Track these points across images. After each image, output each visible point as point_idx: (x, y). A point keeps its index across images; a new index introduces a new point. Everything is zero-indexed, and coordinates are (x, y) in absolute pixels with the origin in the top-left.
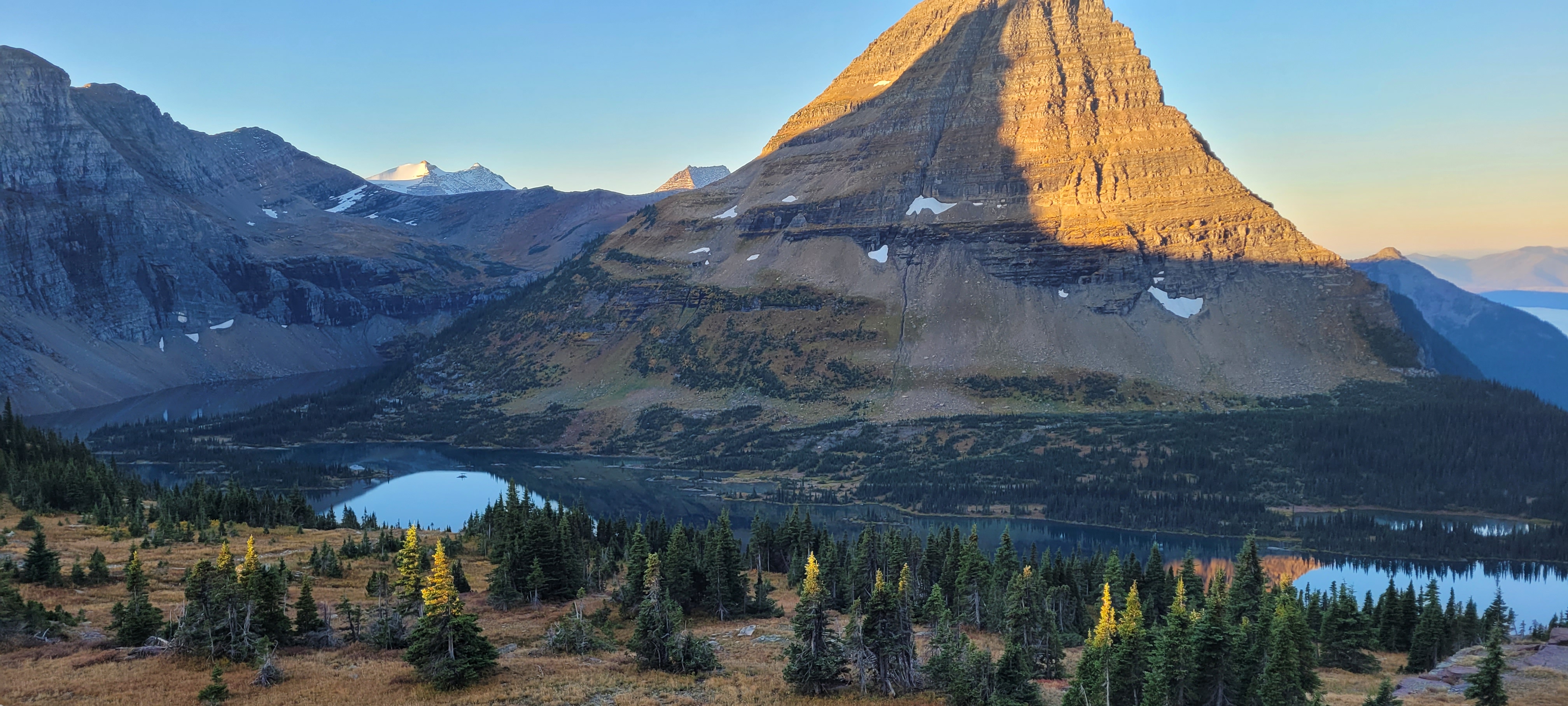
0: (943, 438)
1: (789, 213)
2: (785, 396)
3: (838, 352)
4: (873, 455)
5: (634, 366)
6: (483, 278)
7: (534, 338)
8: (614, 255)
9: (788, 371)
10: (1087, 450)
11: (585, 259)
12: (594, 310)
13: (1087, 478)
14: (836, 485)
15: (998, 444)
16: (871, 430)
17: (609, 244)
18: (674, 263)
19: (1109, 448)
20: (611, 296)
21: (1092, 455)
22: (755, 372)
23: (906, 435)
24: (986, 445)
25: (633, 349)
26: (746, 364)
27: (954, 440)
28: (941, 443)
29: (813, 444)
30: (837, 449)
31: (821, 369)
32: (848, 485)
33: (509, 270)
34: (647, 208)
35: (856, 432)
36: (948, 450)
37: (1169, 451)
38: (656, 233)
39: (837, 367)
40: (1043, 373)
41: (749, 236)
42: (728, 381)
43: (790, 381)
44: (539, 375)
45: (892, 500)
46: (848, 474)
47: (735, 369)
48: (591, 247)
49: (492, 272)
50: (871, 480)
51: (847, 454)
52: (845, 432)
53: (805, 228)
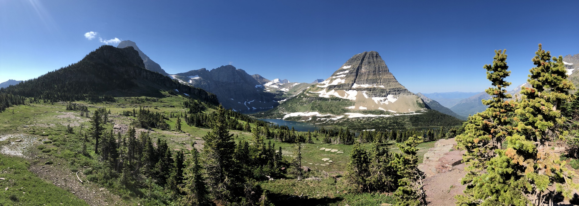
0: (359, 120)
1: (335, 86)
2: (335, 114)
3: (343, 108)
4: (349, 123)
5: (311, 109)
6: (287, 96)
7: (295, 105)
8: (308, 92)
9: (335, 110)
10: (380, 121)
11: (303, 93)
12: (305, 100)
13: (381, 125)
14: (343, 128)
15: (368, 121)
16: (348, 119)
17: (307, 91)
18: (318, 94)
19: (384, 121)
20: (307, 98)
21: (382, 122)
22: (330, 110)
23: (353, 120)
24: (366, 121)
25: (311, 107)
26: (328, 109)
27: (361, 121)
28: (359, 121)
29: (339, 121)
30: (343, 122)
31: (340, 110)
32: (345, 128)
33: (291, 95)
34: (313, 85)
35: (346, 119)
36: (360, 122)
37: (392, 121)
38: (314, 89)
39: (343, 110)
40: (374, 110)
41: (328, 90)
42: (326, 112)
43: (335, 112)
44: (296, 110)
45: (352, 130)
46: (345, 126)
47: (327, 110)
48: (304, 91)
49: (288, 95)
50: (349, 127)
51: (345, 123)
52: (344, 119)
53: (337, 88)
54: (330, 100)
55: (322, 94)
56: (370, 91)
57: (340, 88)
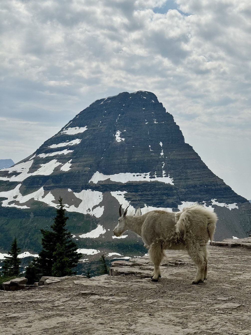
1: (45, 179)
41: (28, 188)
53: (51, 185)
54: (32, 215)
55: (11, 199)
56: (137, 191)
57: (57, 185)
